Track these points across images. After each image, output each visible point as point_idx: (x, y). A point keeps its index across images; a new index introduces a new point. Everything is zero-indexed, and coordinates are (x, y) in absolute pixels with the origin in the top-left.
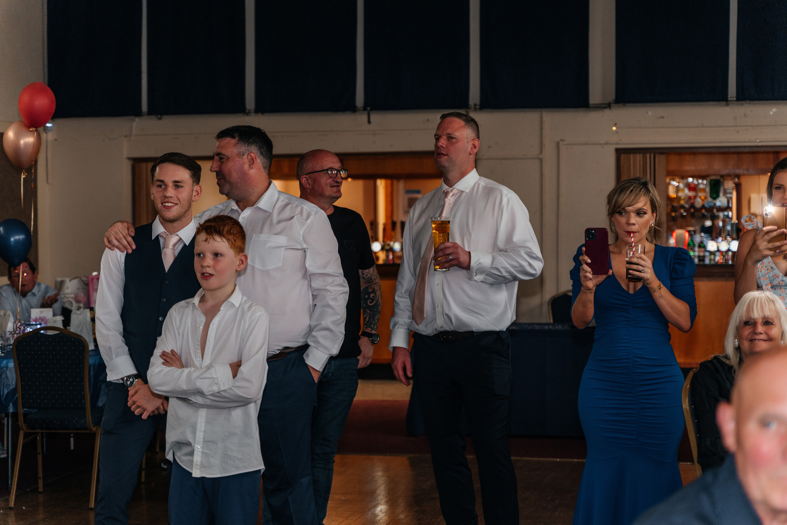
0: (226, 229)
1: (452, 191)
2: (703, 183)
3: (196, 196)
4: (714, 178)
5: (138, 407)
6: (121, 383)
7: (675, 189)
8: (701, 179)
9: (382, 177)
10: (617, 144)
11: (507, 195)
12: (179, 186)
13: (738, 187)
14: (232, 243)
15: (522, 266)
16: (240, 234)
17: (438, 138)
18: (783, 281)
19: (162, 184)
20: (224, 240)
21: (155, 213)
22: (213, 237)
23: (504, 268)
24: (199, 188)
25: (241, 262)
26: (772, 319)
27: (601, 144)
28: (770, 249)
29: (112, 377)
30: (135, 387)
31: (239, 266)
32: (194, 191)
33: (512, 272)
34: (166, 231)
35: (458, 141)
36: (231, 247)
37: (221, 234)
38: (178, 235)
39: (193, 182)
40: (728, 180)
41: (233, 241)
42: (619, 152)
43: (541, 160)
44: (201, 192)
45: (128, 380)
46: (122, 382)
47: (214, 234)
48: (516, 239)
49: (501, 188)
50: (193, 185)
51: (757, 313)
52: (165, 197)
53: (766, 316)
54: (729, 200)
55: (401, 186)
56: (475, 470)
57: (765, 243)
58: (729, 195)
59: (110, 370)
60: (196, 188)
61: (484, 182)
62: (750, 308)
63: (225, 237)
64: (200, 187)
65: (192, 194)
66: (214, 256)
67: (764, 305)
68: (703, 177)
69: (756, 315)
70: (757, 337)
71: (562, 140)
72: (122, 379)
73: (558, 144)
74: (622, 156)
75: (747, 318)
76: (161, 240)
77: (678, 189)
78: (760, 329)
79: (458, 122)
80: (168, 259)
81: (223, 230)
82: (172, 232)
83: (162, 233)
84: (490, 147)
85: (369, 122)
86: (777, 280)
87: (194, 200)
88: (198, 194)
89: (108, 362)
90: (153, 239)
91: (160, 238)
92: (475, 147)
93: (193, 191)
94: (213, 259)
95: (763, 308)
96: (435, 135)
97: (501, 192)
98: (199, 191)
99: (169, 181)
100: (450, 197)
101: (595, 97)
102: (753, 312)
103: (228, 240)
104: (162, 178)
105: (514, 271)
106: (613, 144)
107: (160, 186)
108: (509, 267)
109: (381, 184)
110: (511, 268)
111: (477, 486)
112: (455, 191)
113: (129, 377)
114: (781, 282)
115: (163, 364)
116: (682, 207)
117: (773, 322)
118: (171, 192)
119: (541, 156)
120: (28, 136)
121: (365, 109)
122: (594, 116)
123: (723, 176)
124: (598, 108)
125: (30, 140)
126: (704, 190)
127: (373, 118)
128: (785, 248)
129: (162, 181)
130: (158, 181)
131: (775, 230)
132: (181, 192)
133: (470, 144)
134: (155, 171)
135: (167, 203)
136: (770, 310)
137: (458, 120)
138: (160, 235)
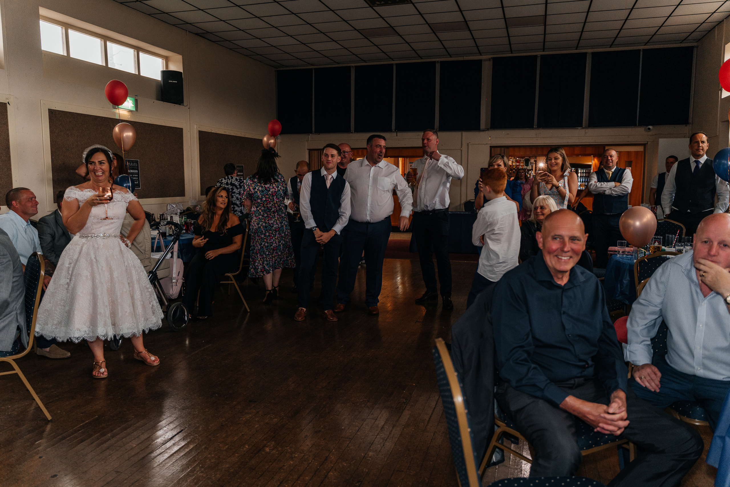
1: (429, 158)
2: (522, 160)
4: (526, 158)
9: (400, 157)
10: (491, 144)
13: (535, 161)
17: (423, 140)
18: (549, 192)
19: (327, 155)
26: (544, 206)
27: (484, 144)
28: (541, 180)
29: (307, 227)
34: (327, 174)
35: (431, 141)
38: (331, 175)
39: (338, 155)
40: (532, 159)
42: (491, 147)
45: (314, 228)
52: (328, 160)
53: (542, 206)
54: (532, 167)
55: (408, 159)
56: (436, 265)
57: (539, 177)
58: (532, 165)
59: (306, 224)
60: (339, 157)
68: (522, 158)
69: (538, 205)
70: (538, 214)
71: (469, 143)
72: (311, 228)
74: (492, 149)
78: (539, 210)
79: (431, 133)
80: (328, 184)
82: (329, 174)
85: (397, 136)
86: (546, 192)
89: (305, 222)
90: (322, 176)
92: (437, 142)
93: (338, 159)
95: (540, 202)
96: (422, 139)
99: (329, 154)
101: (483, 126)
106: (489, 144)
109: (400, 160)
111: (437, 270)
116: (514, 169)
117: (545, 208)
118: (330, 158)
119: (461, 149)
120: (272, 140)
121: (395, 131)
122: (482, 133)
123: (530, 157)
124: (483, 131)
125: (272, 141)
126: (523, 163)
127: (398, 134)
128: (546, 179)
129: (327, 154)
130: (325, 154)
131: (543, 172)
132: (334, 159)
133: (436, 141)
134: (324, 150)
135: (328, 162)
136: (543, 203)
137: (430, 132)
138: (325, 175)
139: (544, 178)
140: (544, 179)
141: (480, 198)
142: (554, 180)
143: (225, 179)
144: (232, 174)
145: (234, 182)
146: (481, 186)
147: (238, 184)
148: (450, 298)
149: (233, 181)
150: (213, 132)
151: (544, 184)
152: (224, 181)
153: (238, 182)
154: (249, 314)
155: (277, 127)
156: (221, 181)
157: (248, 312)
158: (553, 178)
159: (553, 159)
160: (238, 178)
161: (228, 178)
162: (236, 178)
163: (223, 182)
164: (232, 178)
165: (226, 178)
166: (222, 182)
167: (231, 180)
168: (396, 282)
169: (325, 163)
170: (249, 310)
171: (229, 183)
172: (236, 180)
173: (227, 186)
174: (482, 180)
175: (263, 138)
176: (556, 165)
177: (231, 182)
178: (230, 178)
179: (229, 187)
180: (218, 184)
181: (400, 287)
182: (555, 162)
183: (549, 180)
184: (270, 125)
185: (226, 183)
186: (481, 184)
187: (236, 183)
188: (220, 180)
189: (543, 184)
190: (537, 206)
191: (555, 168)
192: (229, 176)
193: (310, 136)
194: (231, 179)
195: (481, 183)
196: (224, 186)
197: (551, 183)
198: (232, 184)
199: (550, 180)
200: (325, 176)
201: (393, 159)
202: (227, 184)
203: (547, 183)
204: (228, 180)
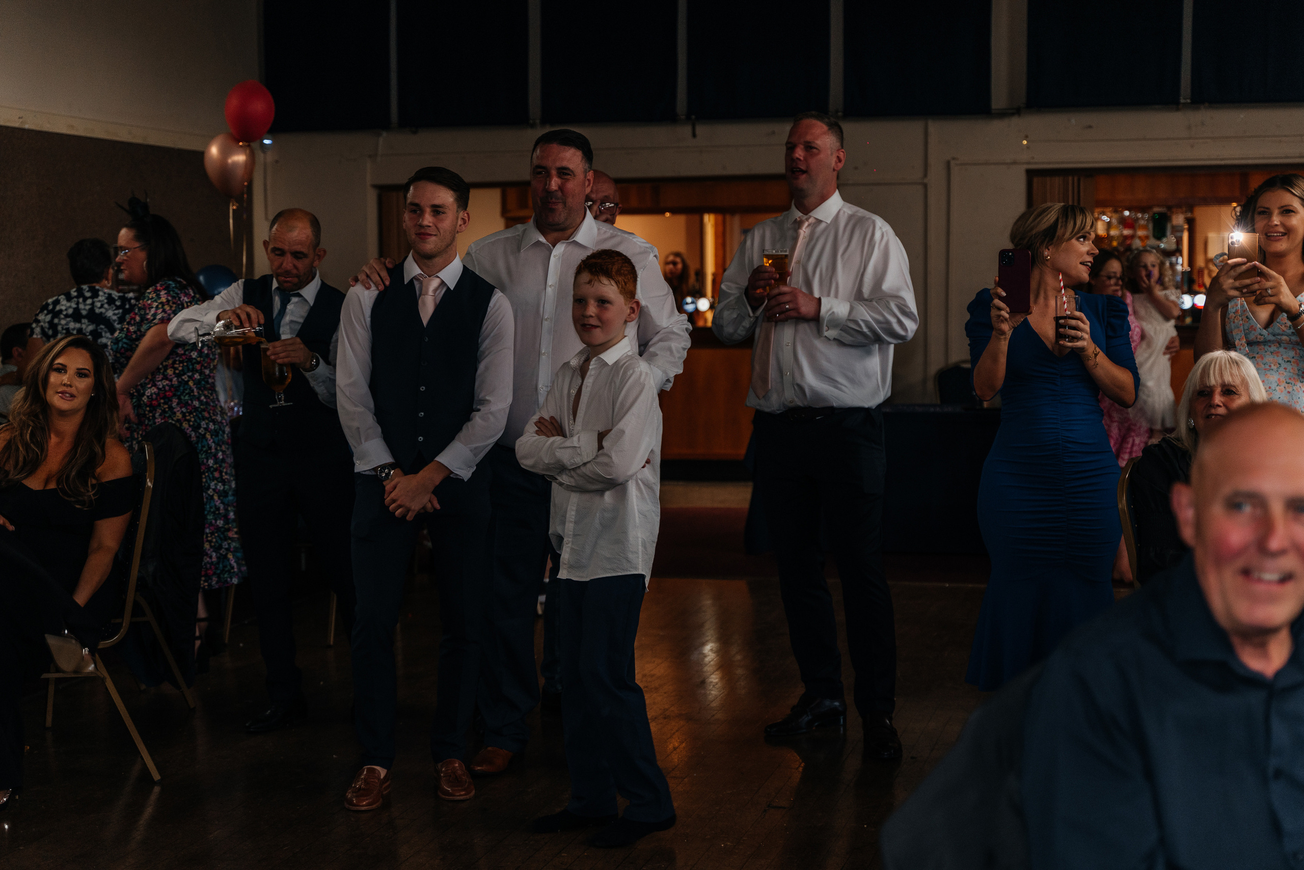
0: (615, 268)
1: (807, 220)
2: (1143, 219)
3: (463, 226)
4: (1156, 209)
5: (400, 506)
6: (373, 475)
7: (1105, 227)
8: (1140, 213)
9: (710, 210)
10: (1028, 163)
11: (881, 228)
12: (440, 212)
13: (1191, 222)
14: (622, 287)
15: (888, 322)
16: (632, 276)
17: (791, 148)
18: (1262, 335)
19: (417, 209)
20: (613, 283)
21: (409, 247)
22: (598, 278)
23: (865, 322)
24: (466, 215)
25: (632, 311)
26: (1234, 387)
27: (1007, 164)
29: (361, 467)
30: (392, 480)
31: (629, 315)
32: (459, 219)
33: (876, 329)
34: (423, 273)
35: (818, 154)
36: (621, 292)
37: (609, 275)
38: (438, 277)
39: (458, 207)
40: (1177, 213)
41: (623, 283)
42: (1031, 174)
43: (925, 186)
44: (469, 220)
45: (382, 472)
46: (375, 474)
47: (601, 274)
48: (886, 286)
49: (874, 218)
50: (457, 211)
51: (1215, 379)
52: (421, 226)
53: (1227, 383)
54: (1179, 241)
55: (736, 219)
57: (1231, 281)
58: (1178, 234)
60: (462, 214)
61: (849, 209)
62: (1205, 371)
63: (613, 279)
64: (468, 214)
65: (457, 223)
66: (599, 302)
67: (1223, 368)
68: (1143, 210)
69: (1213, 380)
70: (1213, 411)
71: (954, 159)
72: (375, 469)
73: (948, 164)
74: (1035, 180)
75: (1202, 386)
76: (417, 286)
77: (1109, 225)
78: (1218, 399)
79: (818, 127)
80: (427, 307)
81: (612, 269)
82: (432, 274)
83: (418, 275)
84: (856, 168)
85: (694, 136)
86: (1254, 334)
87: (459, 231)
88: (465, 223)
89: (355, 447)
90: (405, 283)
91: (414, 281)
92: (840, 161)
93: (457, 218)
94: (598, 306)
95: (1223, 371)
96: (786, 146)
97: (874, 223)
98: (467, 219)
99: (426, 205)
100: (805, 229)
101: (999, 98)
102: (1208, 379)
103: (617, 283)
104: (417, 201)
105: (878, 329)
106: (1024, 163)
107: (414, 211)
108: (871, 321)
109: (709, 221)
110: (873, 323)
112: (811, 220)
113: (383, 467)
114: (1259, 337)
115: (537, 433)
117: (1237, 390)
118: (428, 219)
119: (926, 181)
120: (238, 154)
121: (688, 118)
122: (996, 127)
123: (1170, 208)
124: (1003, 114)
125: (240, 158)
126: (1145, 227)
127: (700, 129)
128: (1256, 286)
129: (417, 205)
130: (412, 204)
131: (1244, 264)
132: (442, 220)
133: (835, 156)
134: (408, 190)
135: (423, 234)
136: (1232, 375)
137: (819, 123)
138: (415, 278)
139: (1248, 281)
140: (1247, 286)
141: (995, 359)
142: (1285, 290)
143: (69, 298)
144: (98, 282)
145: (103, 310)
146: (999, 316)
147: (115, 318)
148: (891, 719)
149: (99, 305)
150: (27, 126)
151: (1242, 306)
152: (64, 304)
153: (118, 308)
154: (157, 789)
155: (261, 106)
156: (54, 307)
157: (153, 783)
158: (1279, 283)
159: (1276, 212)
160: (115, 294)
161: (80, 294)
162: (110, 295)
163: (61, 311)
164: (95, 294)
165: (74, 293)
166: (58, 308)
167: (89, 301)
168: (700, 664)
169: (414, 237)
170: (156, 776)
171: (84, 313)
172: (110, 300)
173: (78, 325)
174: (1004, 294)
175: (208, 145)
176: (1284, 234)
177: (92, 310)
178: (88, 294)
179: (84, 326)
180: (41, 317)
181: (714, 679)
182: (1283, 225)
183: (1266, 290)
184: (234, 102)
185: (70, 311)
186: (1000, 309)
187: (110, 314)
188: (50, 301)
189: (1239, 304)
190: (1213, 382)
191: (1282, 246)
192: (85, 287)
193: (384, 140)
194: (92, 297)
195: (1002, 305)
196: (63, 322)
197: (1272, 299)
198: (93, 316)
199: (1269, 291)
200: (416, 282)
201: (681, 219)
202: (76, 316)
203: (1260, 299)
204: (81, 300)
